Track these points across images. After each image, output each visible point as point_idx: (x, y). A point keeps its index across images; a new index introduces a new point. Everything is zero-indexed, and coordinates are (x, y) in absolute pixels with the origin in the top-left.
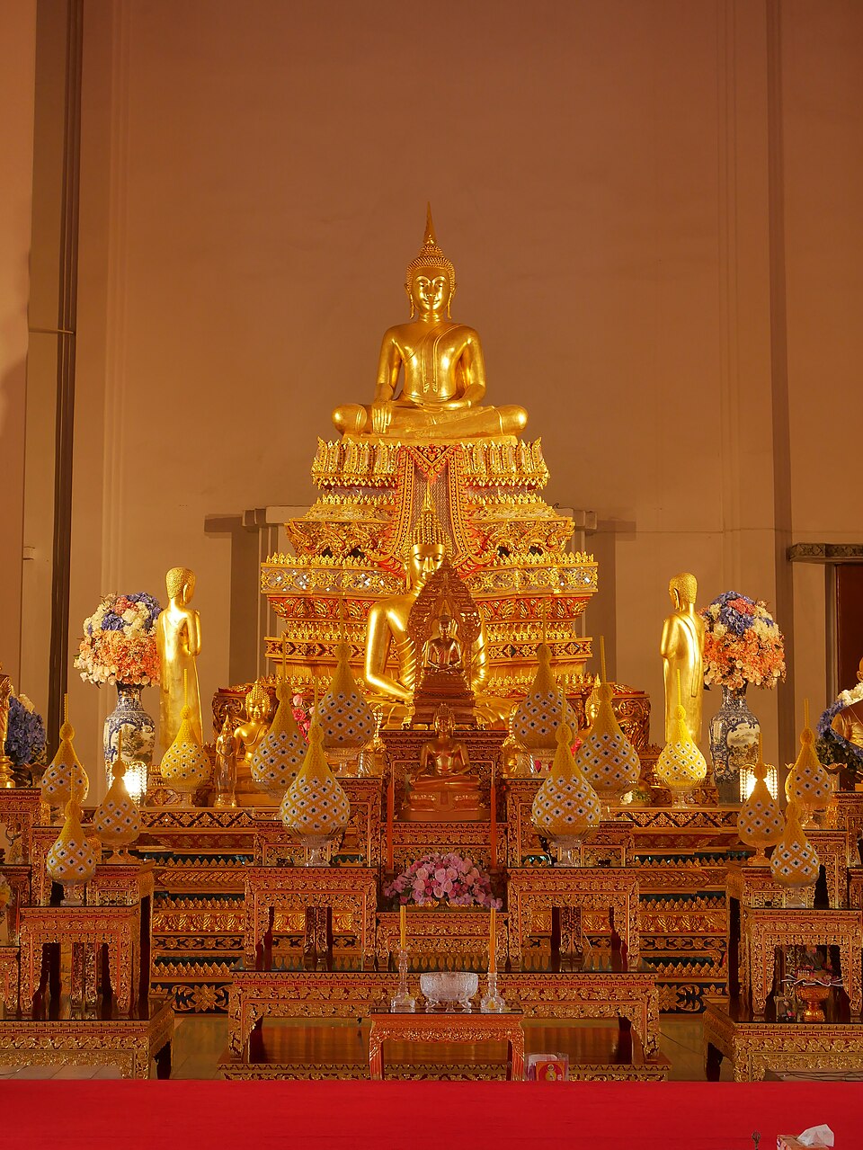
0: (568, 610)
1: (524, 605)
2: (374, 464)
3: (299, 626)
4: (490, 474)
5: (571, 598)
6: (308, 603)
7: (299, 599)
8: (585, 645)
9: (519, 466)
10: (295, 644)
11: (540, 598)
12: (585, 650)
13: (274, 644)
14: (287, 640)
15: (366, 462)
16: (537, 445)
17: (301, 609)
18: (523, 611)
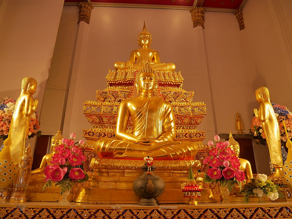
0: (196, 122)
1: (180, 119)
2: (127, 75)
3: (97, 127)
4: (165, 79)
5: (196, 117)
6: (100, 118)
7: (97, 116)
8: (203, 134)
9: (175, 78)
10: (94, 133)
11: (185, 117)
12: (203, 136)
13: (86, 132)
14: (92, 131)
15: (124, 75)
16: (180, 72)
17: (98, 120)
18: (180, 122)
